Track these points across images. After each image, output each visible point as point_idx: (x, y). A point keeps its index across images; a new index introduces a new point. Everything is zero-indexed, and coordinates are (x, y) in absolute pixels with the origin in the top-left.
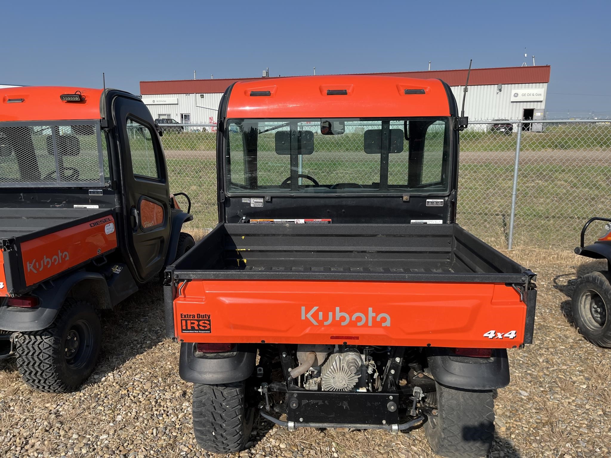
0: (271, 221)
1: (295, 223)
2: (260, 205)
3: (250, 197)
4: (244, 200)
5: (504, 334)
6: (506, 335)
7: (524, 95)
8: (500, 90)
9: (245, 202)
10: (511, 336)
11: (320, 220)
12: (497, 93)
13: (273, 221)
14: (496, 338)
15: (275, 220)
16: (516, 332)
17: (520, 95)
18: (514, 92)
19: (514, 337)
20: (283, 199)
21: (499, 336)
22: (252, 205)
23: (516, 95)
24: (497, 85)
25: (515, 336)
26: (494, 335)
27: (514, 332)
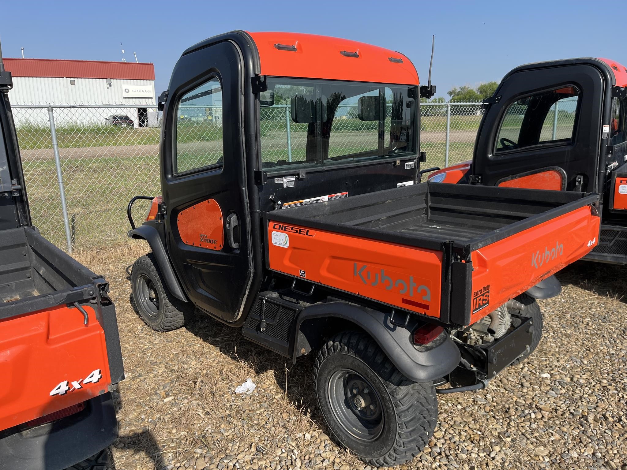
0: (301, 203)
1: (321, 201)
2: (293, 185)
3: (282, 176)
4: (277, 181)
5: (83, 380)
6: (87, 380)
7: (134, 91)
8: (110, 85)
9: (278, 182)
10: (95, 379)
11: (339, 194)
12: (108, 88)
13: (302, 203)
14: (71, 390)
15: (304, 201)
16: (100, 371)
17: (131, 91)
18: (124, 87)
19: (99, 379)
20: (312, 175)
21: (76, 385)
22: (285, 186)
23: (127, 91)
24: (105, 80)
25: (99, 376)
26: (67, 388)
27: (98, 371)
